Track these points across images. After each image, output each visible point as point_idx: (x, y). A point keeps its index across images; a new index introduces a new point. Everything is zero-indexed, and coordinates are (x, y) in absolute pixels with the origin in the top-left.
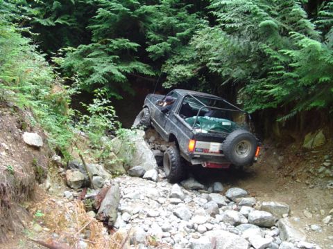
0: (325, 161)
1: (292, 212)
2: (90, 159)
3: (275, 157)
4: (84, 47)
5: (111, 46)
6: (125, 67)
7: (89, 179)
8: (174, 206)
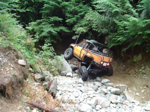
0: (142, 67)
1: (129, 88)
2: (44, 69)
3: (122, 66)
4: (39, 21)
5: (50, 20)
6: (57, 29)
7: (44, 77)
8: (80, 87)
